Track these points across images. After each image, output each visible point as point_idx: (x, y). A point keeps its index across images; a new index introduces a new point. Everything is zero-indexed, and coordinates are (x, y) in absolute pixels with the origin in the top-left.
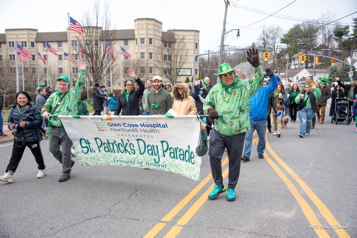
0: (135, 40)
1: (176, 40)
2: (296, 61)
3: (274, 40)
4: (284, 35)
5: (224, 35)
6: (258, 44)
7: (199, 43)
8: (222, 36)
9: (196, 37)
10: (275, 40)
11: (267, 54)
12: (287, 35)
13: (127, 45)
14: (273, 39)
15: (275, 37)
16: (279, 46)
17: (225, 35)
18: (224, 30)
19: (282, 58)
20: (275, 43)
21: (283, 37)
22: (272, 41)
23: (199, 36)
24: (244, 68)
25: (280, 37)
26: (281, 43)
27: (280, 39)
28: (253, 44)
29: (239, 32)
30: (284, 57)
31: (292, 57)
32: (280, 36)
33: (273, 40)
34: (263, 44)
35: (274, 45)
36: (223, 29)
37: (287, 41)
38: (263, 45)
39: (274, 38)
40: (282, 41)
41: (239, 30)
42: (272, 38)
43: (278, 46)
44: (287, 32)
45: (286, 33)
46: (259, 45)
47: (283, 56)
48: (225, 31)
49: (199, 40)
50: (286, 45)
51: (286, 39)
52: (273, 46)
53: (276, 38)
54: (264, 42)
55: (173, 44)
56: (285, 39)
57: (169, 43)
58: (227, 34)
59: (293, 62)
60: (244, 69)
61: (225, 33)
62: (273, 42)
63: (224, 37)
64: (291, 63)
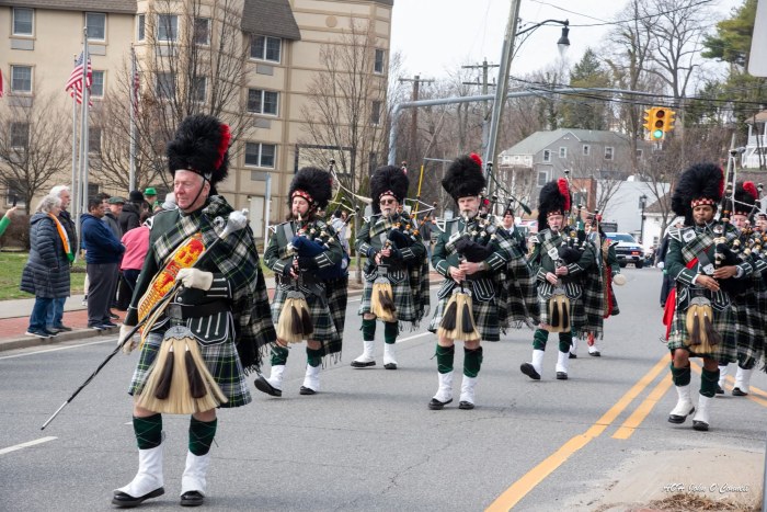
0: (137, 19)
1: (297, 29)
2: (765, 136)
3: (675, 42)
4: (722, 26)
5: (513, 40)
6: (606, 57)
7: (388, 50)
8: (505, 42)
9: (378, 24)
10: (680, 40)
11: (661, 114)
12: (735, 26)
13: (101, 36)
14: (672, 36)
15: (681, 29)
16: (695, 69)
17: (517, 42)
18: (515, 19)
19: (705, 120)
20: (678, 56)
21: (713, 32)
22: (667, 44)
23: (388, 21)
24: (547, 153)
25: (700, 28)
26: (705, 55)
27: (703, 38)
28: (589, 54)
29: (565, 32)
30: (717, 118)
31: (751, 119)
32: (703, 24)
33: (671, 41)
34: (631, 55)
35: (676, 62)
36: (512, 16)
37: (731, 52)
38: (626, 62)
39: (676, 34)
40: (708, 50)
41: (566, 23)
42: (666, 31)
43: (691, 69)
44: (735, 13)
45: (729, 17)
46: (613, 59)
47: (712, 109)
48: (519, 25)
49: (388, 38)
50: (726, 65)
51: (728, 39)
52: (670, 69)
53: (685, 32)
54: (632, 50)
55: (285, 45)
56: (723, 39)
57: (270, 42)
58: (525, 34)
59: (752, 138)
60: (546, 158)
61: (518, 31)
62: (671, 51)
63: (512, 45)
64: (745, 142)
